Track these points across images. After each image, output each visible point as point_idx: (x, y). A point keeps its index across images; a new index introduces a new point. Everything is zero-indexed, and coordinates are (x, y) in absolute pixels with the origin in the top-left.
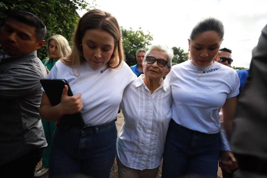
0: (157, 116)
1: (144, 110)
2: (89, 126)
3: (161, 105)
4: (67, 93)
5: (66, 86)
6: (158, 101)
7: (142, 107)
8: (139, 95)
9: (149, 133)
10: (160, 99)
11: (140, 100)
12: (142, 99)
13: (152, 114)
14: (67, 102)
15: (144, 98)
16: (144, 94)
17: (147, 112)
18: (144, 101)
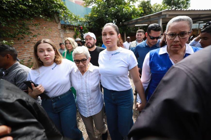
0: (88, 86)
1: (80, 84)
2: (54, 97)
3: (90, 79)
4: (34, 86)
5: (32, 84)
6: (88, 78)
7: (79, 83)
8: (77, 76)
9: (85, 96)
10: (89, 77)
11: (78, 79)
12: (79, 78)
13: (85, 86)
14: (35, 90)
15: (80, 77)
16: (80, 76)
17: (82, 85)
18: (80, 79)
